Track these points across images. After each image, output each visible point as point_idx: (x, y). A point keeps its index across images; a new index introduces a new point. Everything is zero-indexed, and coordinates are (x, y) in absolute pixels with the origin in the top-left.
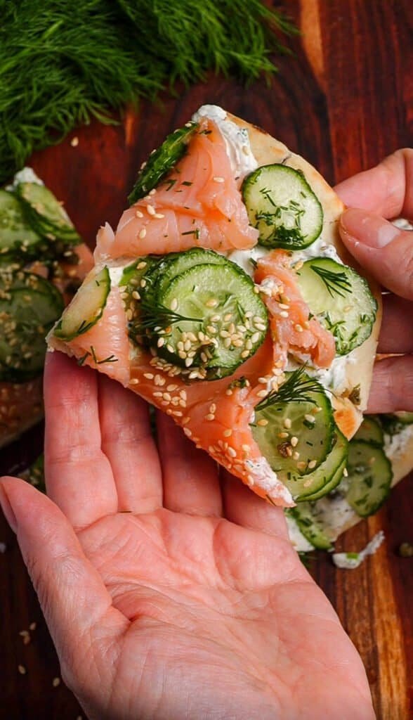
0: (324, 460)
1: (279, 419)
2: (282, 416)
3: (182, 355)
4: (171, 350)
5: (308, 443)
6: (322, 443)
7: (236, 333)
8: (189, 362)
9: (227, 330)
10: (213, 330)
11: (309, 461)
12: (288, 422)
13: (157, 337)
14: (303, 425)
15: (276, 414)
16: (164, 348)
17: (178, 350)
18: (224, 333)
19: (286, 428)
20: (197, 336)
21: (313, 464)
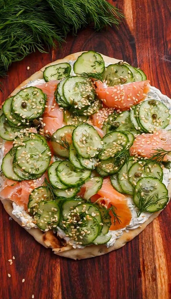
0: (128, 68)
1: (114, 82)
2: (113, 81)
3: (87, 104)
4: (84, 106)
5: (122, 73)
6: (123, 68)
7: (88, 87)
8: (89, 104)
9: (86, 89)
10: (84, 93)
11: (129, 73)
12: (115, 79)
13: (77, 108)
14: (117, 74)
15: (113, 82)
16: (82, 108)
17: (84, 105)
18: (87, 90)
19: (117, 80)
20: (83, 97)
21: (130, 72)
